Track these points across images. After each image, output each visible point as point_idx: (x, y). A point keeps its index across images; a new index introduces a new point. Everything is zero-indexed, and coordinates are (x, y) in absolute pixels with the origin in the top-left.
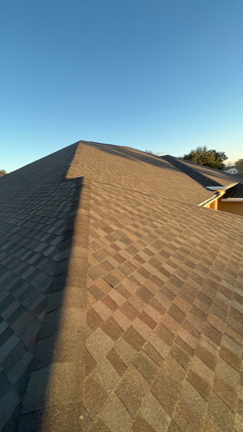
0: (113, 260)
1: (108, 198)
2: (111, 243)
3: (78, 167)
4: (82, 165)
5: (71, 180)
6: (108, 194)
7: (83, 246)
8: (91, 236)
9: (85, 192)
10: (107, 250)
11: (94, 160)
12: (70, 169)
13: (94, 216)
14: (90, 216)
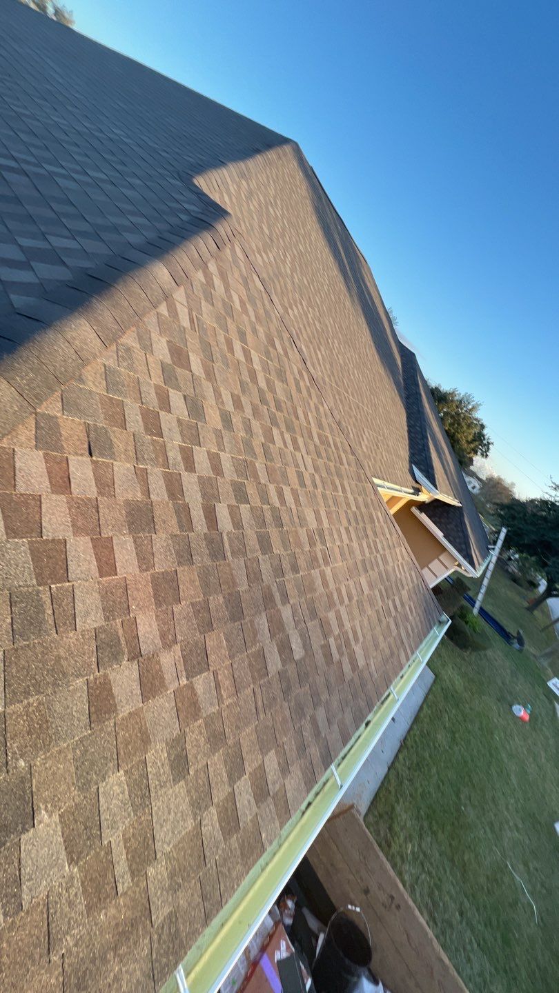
0: (137, 415)
1: (237, 305)
2: (163, 385)
3: (239, 187)
4: (250, 194)
5: (200, 195)
6: (245, 298)
7: (100, 334)
8: (135, 335)
9: (203, 243)
10: (143, 389)
11: (282, 210)
12: (219, 171)
13: (178, 305)
14: (167, 297)
